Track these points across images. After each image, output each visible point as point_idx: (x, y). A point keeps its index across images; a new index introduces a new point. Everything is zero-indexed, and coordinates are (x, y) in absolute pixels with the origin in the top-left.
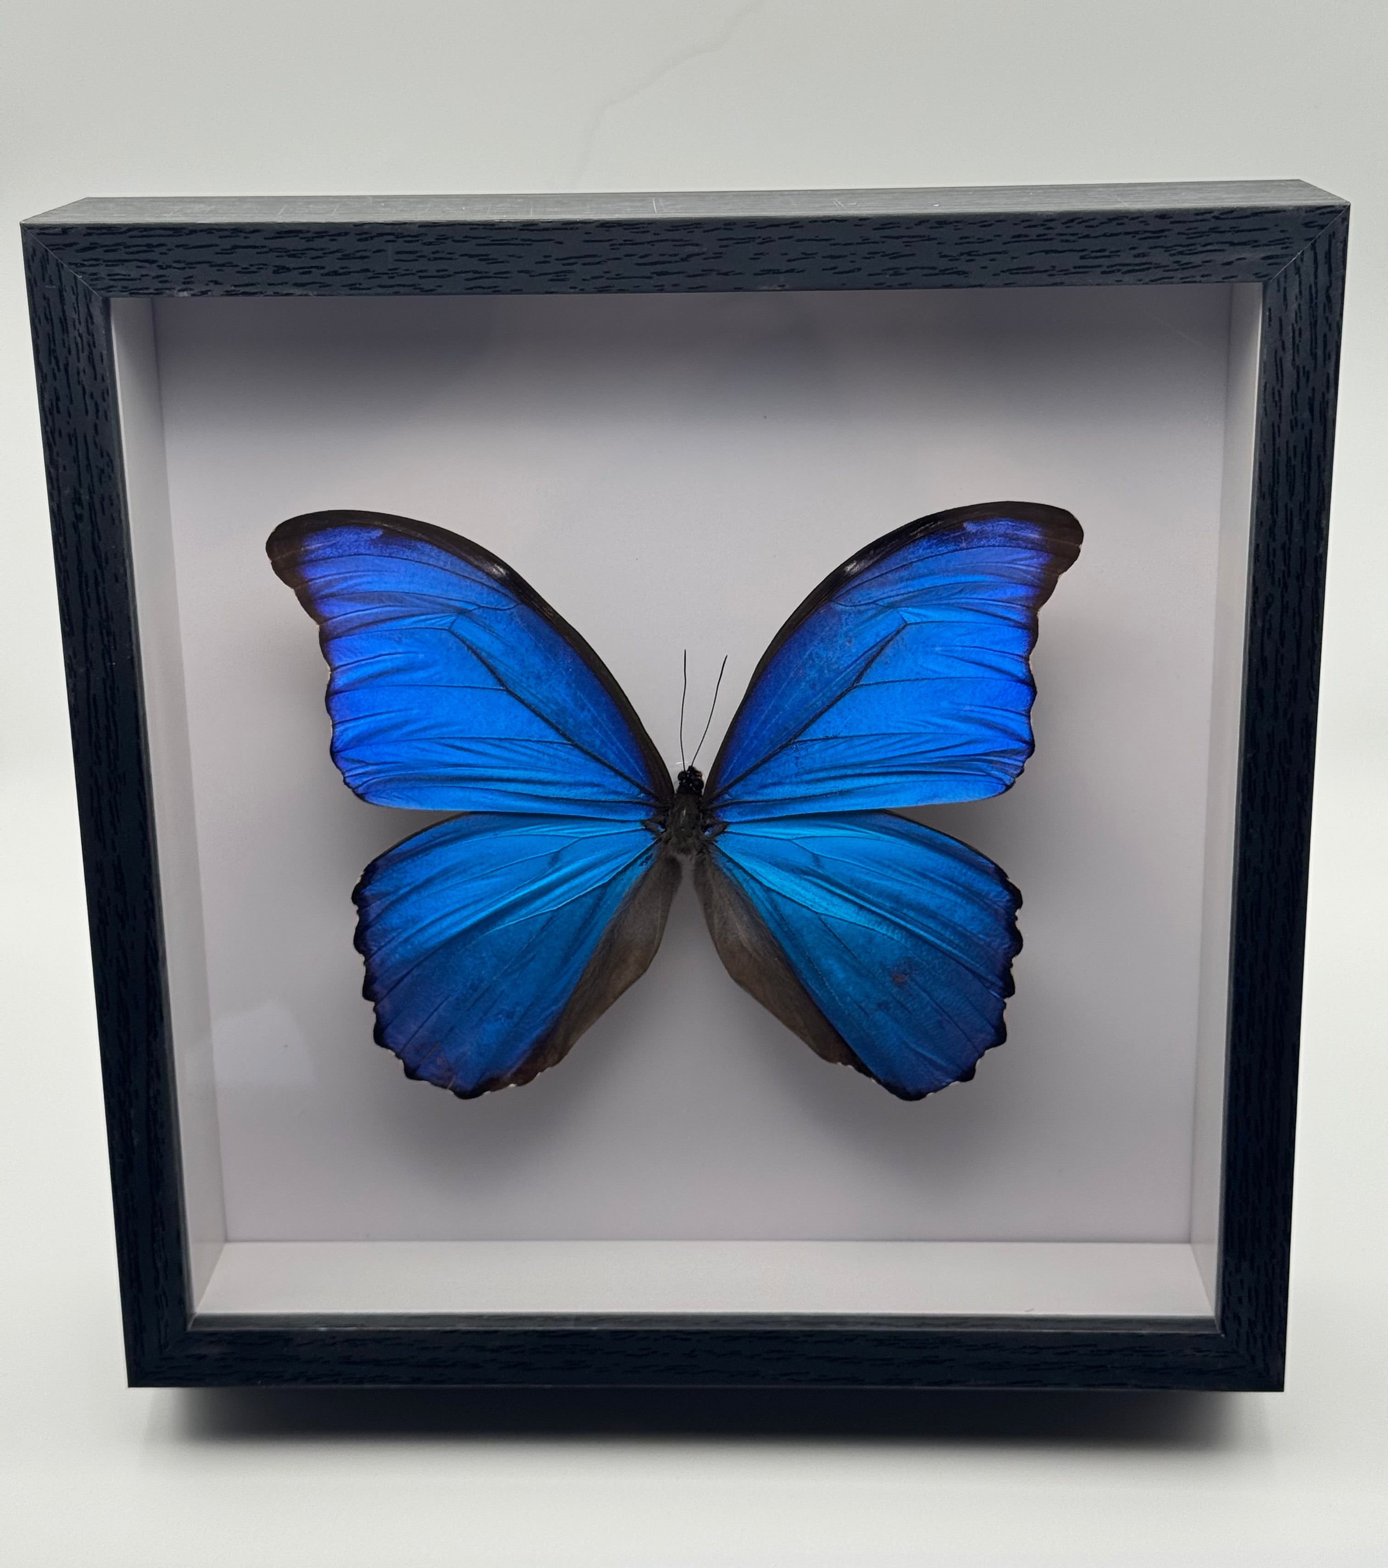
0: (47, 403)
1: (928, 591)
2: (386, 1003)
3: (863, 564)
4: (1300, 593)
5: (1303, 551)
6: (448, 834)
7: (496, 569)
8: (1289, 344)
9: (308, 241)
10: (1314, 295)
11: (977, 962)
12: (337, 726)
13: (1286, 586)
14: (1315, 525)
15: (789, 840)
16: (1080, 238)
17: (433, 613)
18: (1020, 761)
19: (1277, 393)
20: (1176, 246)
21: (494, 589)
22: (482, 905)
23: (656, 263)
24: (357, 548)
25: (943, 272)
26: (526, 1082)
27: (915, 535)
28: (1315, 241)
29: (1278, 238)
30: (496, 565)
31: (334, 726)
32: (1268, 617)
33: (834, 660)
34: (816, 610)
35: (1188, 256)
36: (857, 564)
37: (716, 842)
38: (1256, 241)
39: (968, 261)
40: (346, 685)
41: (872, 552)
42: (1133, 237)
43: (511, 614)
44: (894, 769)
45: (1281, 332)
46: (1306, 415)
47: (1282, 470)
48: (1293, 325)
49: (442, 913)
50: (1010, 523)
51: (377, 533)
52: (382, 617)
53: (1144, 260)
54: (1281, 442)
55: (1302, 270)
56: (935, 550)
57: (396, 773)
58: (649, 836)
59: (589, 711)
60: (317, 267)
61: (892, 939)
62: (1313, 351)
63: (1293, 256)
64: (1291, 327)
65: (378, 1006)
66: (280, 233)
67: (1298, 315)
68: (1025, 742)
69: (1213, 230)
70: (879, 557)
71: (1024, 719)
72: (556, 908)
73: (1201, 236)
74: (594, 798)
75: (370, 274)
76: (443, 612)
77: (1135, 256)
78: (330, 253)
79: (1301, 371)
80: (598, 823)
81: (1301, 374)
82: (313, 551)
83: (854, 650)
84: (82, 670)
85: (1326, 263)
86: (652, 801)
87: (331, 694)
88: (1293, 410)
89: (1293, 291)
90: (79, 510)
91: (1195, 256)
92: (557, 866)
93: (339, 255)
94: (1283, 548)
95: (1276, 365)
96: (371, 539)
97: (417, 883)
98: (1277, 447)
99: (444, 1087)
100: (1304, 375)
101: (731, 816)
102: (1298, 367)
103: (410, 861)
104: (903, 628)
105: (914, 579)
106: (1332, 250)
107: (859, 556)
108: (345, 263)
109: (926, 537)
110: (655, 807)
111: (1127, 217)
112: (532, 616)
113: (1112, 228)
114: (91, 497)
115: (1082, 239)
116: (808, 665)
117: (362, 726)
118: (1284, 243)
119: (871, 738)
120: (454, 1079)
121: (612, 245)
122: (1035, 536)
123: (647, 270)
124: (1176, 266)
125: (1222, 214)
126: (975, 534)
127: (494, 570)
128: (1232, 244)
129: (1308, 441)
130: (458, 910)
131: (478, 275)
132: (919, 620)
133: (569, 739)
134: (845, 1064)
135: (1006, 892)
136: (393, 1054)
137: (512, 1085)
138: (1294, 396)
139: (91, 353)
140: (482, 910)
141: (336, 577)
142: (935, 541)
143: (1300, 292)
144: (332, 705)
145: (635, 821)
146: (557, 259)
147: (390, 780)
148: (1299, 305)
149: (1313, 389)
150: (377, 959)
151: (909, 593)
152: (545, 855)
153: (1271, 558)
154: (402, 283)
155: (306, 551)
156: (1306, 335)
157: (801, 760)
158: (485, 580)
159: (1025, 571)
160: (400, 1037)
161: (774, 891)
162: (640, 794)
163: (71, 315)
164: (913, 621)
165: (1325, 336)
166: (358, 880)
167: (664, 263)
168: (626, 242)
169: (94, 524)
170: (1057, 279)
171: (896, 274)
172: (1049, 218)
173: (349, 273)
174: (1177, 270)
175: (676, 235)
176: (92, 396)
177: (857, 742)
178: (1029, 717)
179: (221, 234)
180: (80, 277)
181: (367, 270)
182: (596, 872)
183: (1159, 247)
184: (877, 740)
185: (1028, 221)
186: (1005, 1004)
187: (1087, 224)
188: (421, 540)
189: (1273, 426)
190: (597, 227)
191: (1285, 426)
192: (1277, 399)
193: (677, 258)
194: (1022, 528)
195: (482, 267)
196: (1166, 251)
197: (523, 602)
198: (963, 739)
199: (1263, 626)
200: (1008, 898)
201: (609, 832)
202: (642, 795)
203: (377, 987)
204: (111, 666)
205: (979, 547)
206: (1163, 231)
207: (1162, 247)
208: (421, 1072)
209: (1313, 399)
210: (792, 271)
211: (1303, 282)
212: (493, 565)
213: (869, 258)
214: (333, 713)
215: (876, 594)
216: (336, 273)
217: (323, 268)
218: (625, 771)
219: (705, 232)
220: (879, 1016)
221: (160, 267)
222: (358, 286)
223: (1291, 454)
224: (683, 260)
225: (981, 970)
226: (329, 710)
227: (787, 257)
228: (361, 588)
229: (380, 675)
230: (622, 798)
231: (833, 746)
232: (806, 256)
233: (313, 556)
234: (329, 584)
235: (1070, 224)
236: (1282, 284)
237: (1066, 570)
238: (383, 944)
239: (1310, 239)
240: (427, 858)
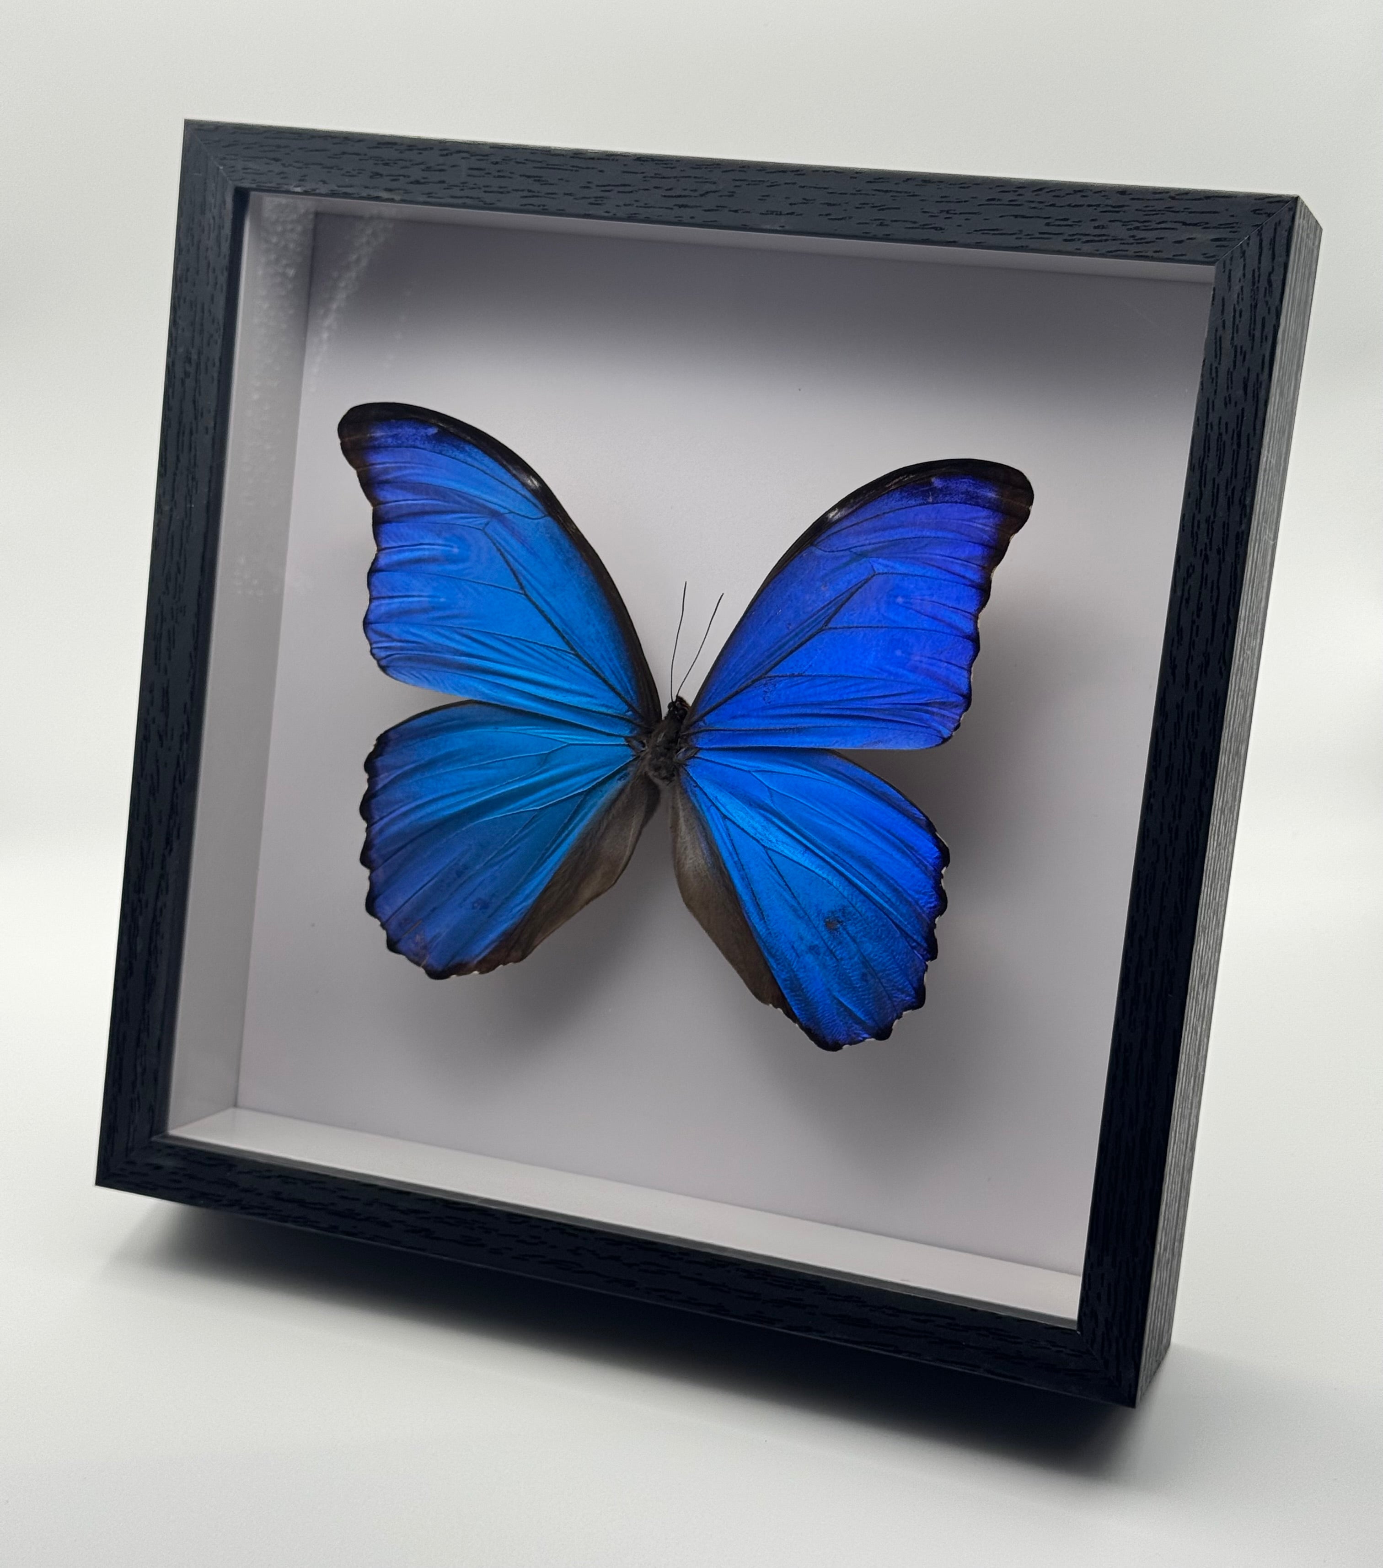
0: (179, 272)
1: (895, 543)
2: (380, 872)
3: (844, 512)
4: (1220, 567)
5: (1226, 526)
6: (453, 719)
7: (531, 481)
8: (1229, 324)
9: (401, 152)
10: (1257, 279)
11: (906, 920)
12: (374, 601)
13: (1206, 558)
14: (1240, 500)
15: (749, 772)
16: (1047, 206)
17: (471, 512)
18: (957, 714)
19: (1214, 370)
20: (1134, 221)
21: (526, 498)
22: (474, 793)
23: (680, 196)
24: (414, 441)
25: (923, 226)
26: (488, 970)
27: (890, 487)
28: (1262, 228)
29: (1228, 222)
30: (531, 477)
31: (371, 600)
32: (1187, 588)
33: (809, 602)
34: (800, 553)
35: (1143, 232)
36: (839, 511)
37: (686, 765)
38: (1207, 223)
39: (946, 218)
40: (387, 565)
41: (852, 501)
42: (1096, 209)
43: (538, 523)
44: (848, 713)
45: (1223, 312)
46: (1241, 392)
47: (1213, 445)
48: (1235, 305)
49: (440, 794)
50: (971, 481)
51: (433, 431)
52: (427, 509)
53: (1103, 232)
54: (1214, 418)
55: (1247, 254)
56: (904, 502)
57: (416, 652)
58: (630, 751)
59: (594, 625)
60: (404, 176)
61: (831, 884)
62: (1252, 331)
63: (1239, 240)
64: (1232, 307)
65: (374, 874)
66: (379, 143)
67: (1240, 296)
68: (962, 695)
69: (1169, 209)
70: (858, 505)
71: (965, 673)
72: (538, 808)
73: (1157, 214)
74: (586, 707)
75: (445, 185)
76: (478, 512)
77: (1095, 228)
78: (417, 164)
79: (1239, 350)
80: (585, 732)
81: (1238, 353)
82: (376, 439)
83: (827, 595)
84: (166, 508)
85: (1270, 249)
86: (638, 721)
87: (373, 571)
88: (1228, 387)
89: (1237, 274)
90: (188, 369)
91: (1151, 232)
92: (545, 767)
93: (423, 167)
94: (1207, 521)
95: (1216, 343)
96: (427, 435)
97: (423, 762)
98: (1210, 421)
99: (418, 964)
100: (1241, 354)
101: (702, 741)
102: (1236, 347)
103: (418, 740)
104: (872, 577)
105: (884, 530)
106: (1277, 237)
107: (841, 505)
108: (426, 174)
109: (899, 490)
110: (639, 726)
111: (1091, 190)
112: (556, 530)
113: (1077, 199)
114: (199, 358)
115: (1048, 208)
116: (787, 606)
117: (395, 604)
118: (1233, 227)
119: (830, 679)
120: (427, 958)
121: (644, 177)
122: (992, 495)
123: (671, 202)
124: (1131, 241)
125: (1178, 195)
126: (941, 490)
127: (529, 481)
128: (1185, 224)
129: (1240, 419)
130: (453, 794)
131: (530, 194)
132: (886, 571)
133: (572, 649)
134: (776, 1007)
135: (936, 849)
136: (379, 923)
137: (476, 972)
138: (1230, 373)
139: (220, 233)
140: (474, 798)
141: (393, 465)
142: (906, 494)
143: (1244, 275)
144: (374, 580)
145: (620, 736)
146: (598, 186)
147: (409, 659)
148: (1242, 288)
149: (1249, 370)
150: (377, 827)
151: (879, 543)
152: (536, 755)
153: (1195, 529)
154: (470, 195)
155: (371, 437)
156: (1246, 316)
157: (768, 694)
158: (519, 488)
159: (982, 530)
160: (387, 908)
161: (730, 819)
162: (628, 711)
163: (210, 200)
164: (881, 571)
165: (1264, 318)
166: (371, 749)
167: (685, 196)
168: (656, 176)
169: (197, 381)
170: (1023, 243)
171: (881, 224)
172: (1021, 185)
173: (429, 183)
174: (1132, 244)
175: (698, 173)
176: (214, 270)
177: (818, 682)
178: (970, 672)
179: (335, 141)
180: (221, 168)
181: (443, 182)
182: (578, 779)
183: (1117, 221)
184: (836, 682)
185: (1002, 186)
186: (927, 966)
187: (1054, 194)
188: (469, 443)
189: (1208, 401)
190: (635, 160)
191: (1219, 403)
192: (1214, 375)
193: (696, 194)
194: (982, 487)
195: (536, 187)
196: (1123, 225)
197: (550, 515)
198: (910, 688)
199: (1183, 595)
200: (937, 855)
201: (594, 743)
202: (630, 713)
203: (374, 855)
204: (191, 508)
205: (943, 502)
206: (1122, 206)
207: (1121, 221)
208: (401, 946)
209: (1248, 380)
210: (792, 213)
211: (1247, 266)
212: (528, 477)
213: (860, 208)
214: (373, 588)
215: (852, 541)
216: (417, 182)
217: (409, 177)
218: (618, 688)
219: (723, 172)
220: (809, 958)
221: (284, 165)
222: (433, 195)
223: (1223, 430)
224: (702, 195)
225: (908, 929)
226: (369, 584)
227: (790, 201)
228: (414, 478)
229: (419, 561)
230: (610, 711)
231: (798, 684)
232: (806, 201)
233: (376, 443)
234: (386, 471)
235: (1040, 192)
236: (1228, 267)
237: (1017, 531)
238: (385, 814)
239: (1257, 226)
240: (435, 739)
